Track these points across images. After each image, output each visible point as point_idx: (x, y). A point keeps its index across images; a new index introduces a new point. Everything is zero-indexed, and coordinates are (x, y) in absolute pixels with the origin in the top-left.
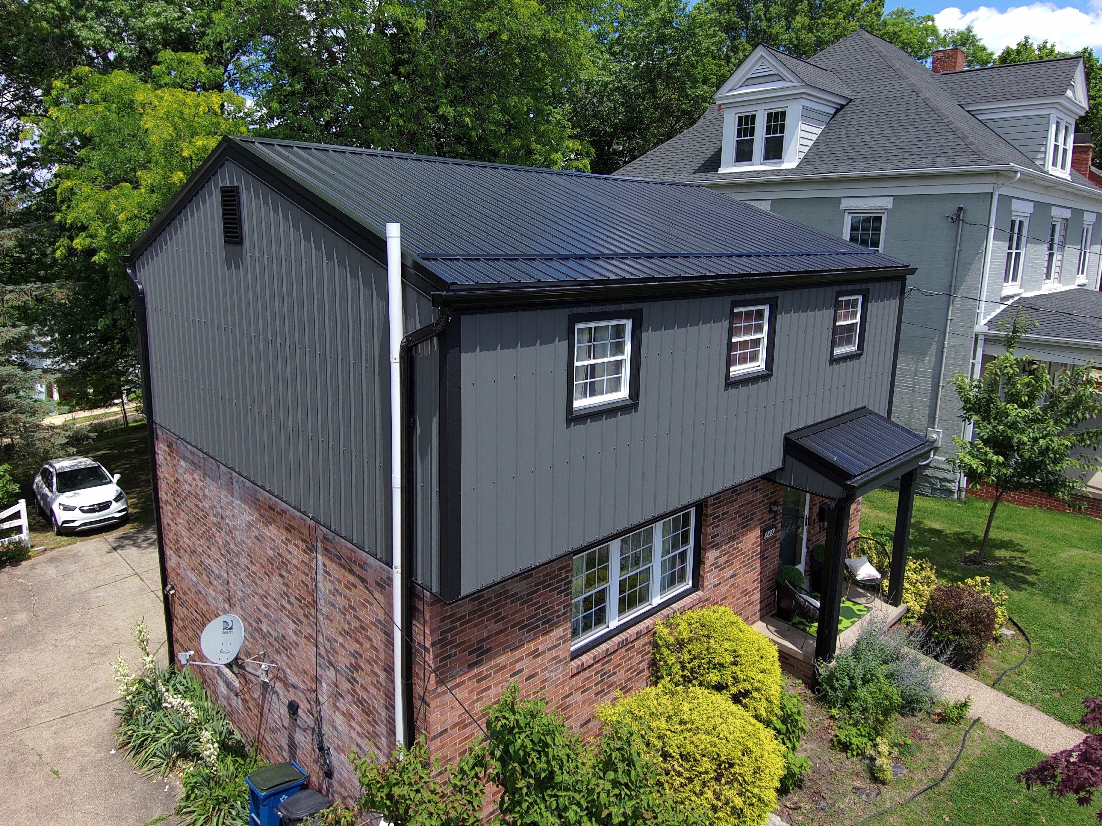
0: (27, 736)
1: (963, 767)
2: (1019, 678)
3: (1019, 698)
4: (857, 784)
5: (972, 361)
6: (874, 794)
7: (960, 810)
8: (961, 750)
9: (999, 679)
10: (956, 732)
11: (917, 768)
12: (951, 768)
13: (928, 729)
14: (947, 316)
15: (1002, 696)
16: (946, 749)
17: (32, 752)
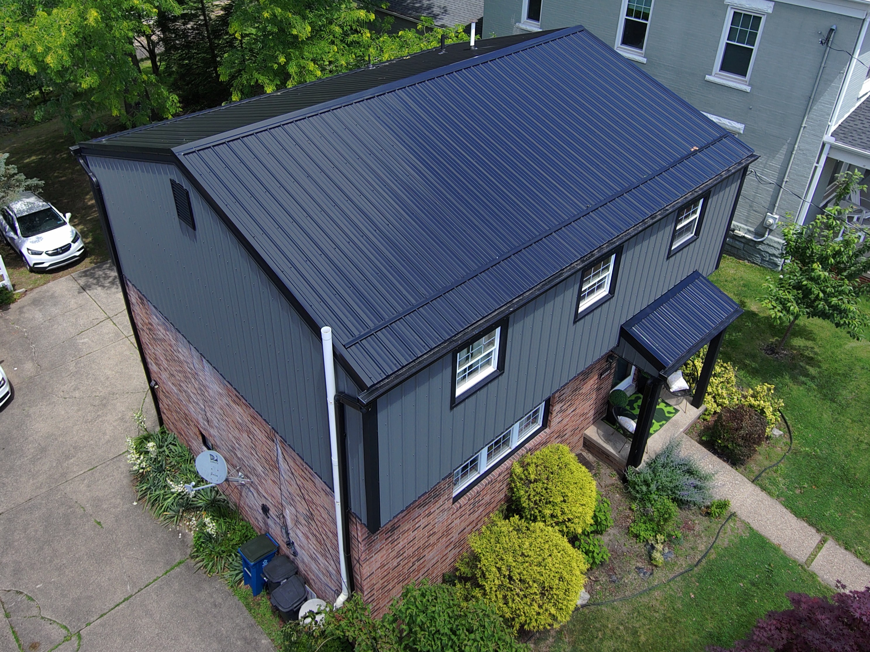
0: (68, 489)
1: (713, 556)
2: (775, 475)
3: (770, 493)
4: (639, 565)
5: (815, 164)
6: (649, 573)
7: (702, 589)
8: (714, 542)
9: (759, 475)
10: (715, 525)
11: (681, 555)
12: (704, 557)
13: (696, 522)
14: (802, 124)
15: (758, 490)
16: (705, 539)
17: (77, 505)
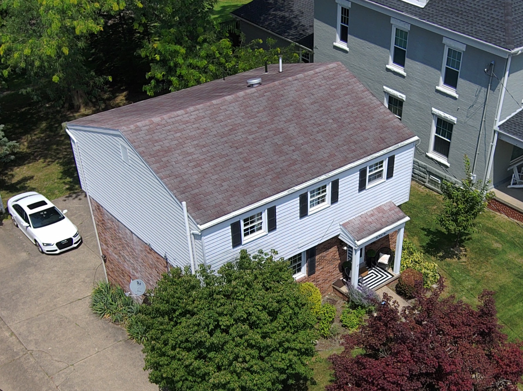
0: (58, 311)
5: (491, 144)
14: (482, 119)
